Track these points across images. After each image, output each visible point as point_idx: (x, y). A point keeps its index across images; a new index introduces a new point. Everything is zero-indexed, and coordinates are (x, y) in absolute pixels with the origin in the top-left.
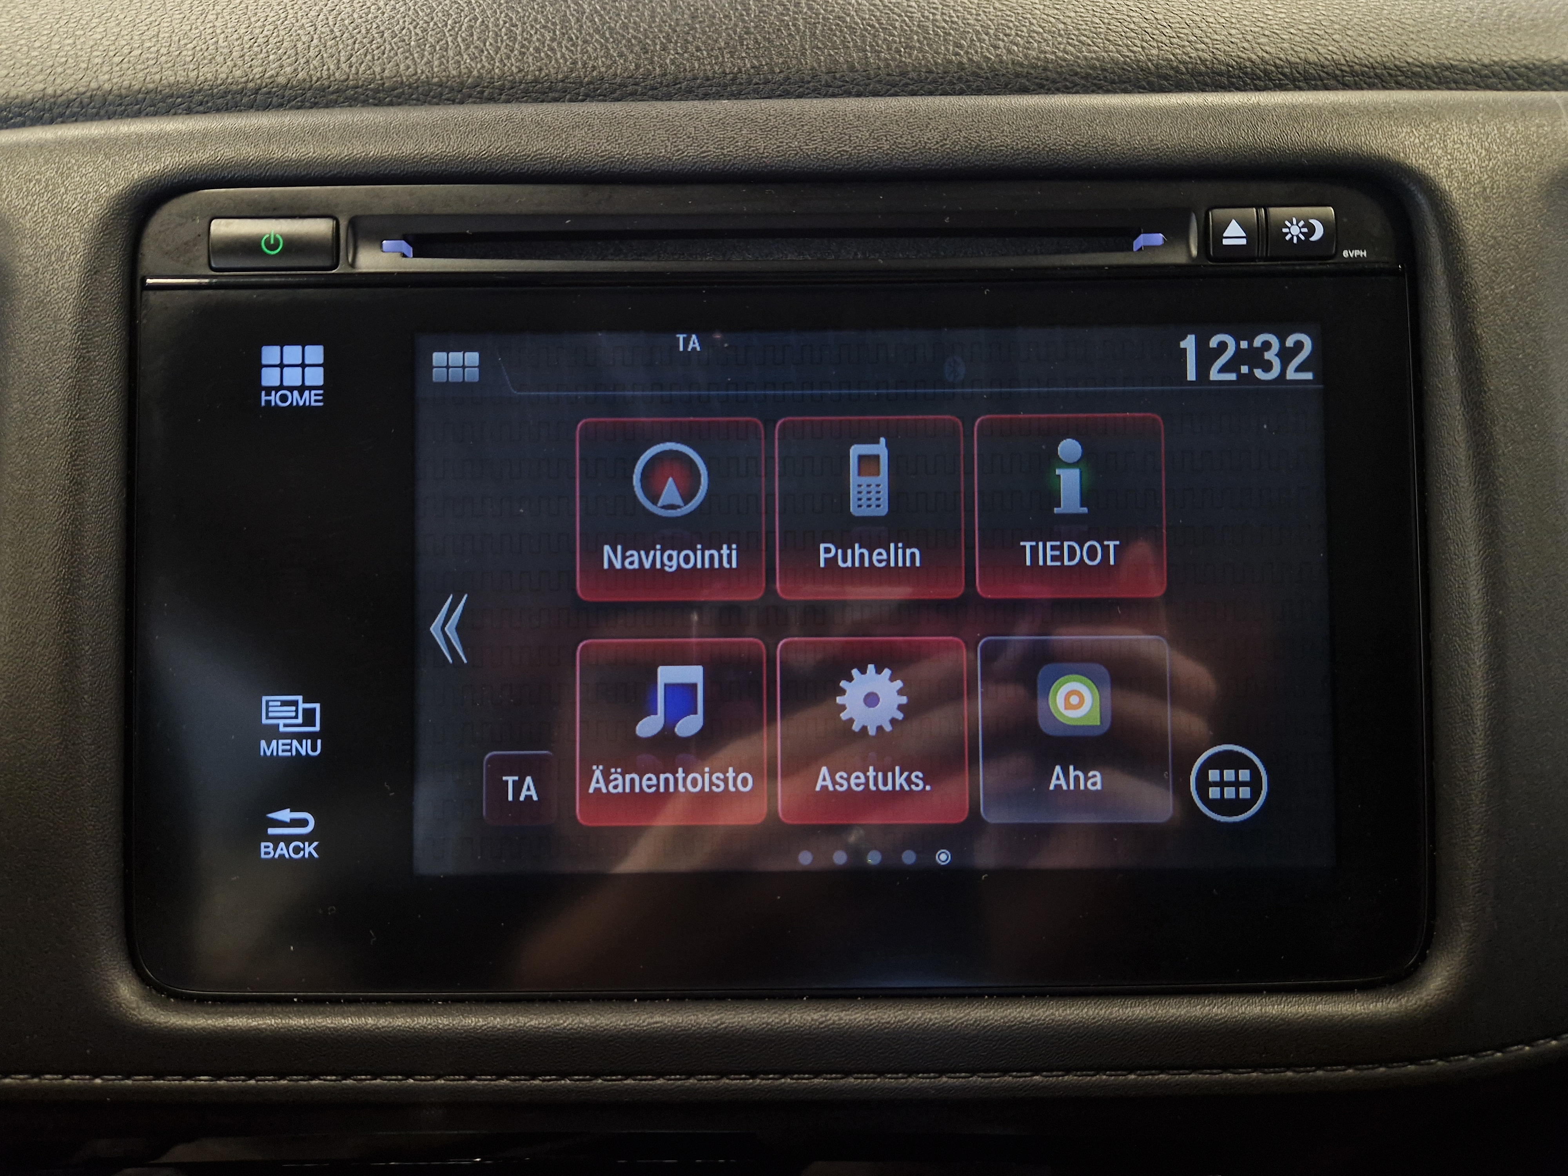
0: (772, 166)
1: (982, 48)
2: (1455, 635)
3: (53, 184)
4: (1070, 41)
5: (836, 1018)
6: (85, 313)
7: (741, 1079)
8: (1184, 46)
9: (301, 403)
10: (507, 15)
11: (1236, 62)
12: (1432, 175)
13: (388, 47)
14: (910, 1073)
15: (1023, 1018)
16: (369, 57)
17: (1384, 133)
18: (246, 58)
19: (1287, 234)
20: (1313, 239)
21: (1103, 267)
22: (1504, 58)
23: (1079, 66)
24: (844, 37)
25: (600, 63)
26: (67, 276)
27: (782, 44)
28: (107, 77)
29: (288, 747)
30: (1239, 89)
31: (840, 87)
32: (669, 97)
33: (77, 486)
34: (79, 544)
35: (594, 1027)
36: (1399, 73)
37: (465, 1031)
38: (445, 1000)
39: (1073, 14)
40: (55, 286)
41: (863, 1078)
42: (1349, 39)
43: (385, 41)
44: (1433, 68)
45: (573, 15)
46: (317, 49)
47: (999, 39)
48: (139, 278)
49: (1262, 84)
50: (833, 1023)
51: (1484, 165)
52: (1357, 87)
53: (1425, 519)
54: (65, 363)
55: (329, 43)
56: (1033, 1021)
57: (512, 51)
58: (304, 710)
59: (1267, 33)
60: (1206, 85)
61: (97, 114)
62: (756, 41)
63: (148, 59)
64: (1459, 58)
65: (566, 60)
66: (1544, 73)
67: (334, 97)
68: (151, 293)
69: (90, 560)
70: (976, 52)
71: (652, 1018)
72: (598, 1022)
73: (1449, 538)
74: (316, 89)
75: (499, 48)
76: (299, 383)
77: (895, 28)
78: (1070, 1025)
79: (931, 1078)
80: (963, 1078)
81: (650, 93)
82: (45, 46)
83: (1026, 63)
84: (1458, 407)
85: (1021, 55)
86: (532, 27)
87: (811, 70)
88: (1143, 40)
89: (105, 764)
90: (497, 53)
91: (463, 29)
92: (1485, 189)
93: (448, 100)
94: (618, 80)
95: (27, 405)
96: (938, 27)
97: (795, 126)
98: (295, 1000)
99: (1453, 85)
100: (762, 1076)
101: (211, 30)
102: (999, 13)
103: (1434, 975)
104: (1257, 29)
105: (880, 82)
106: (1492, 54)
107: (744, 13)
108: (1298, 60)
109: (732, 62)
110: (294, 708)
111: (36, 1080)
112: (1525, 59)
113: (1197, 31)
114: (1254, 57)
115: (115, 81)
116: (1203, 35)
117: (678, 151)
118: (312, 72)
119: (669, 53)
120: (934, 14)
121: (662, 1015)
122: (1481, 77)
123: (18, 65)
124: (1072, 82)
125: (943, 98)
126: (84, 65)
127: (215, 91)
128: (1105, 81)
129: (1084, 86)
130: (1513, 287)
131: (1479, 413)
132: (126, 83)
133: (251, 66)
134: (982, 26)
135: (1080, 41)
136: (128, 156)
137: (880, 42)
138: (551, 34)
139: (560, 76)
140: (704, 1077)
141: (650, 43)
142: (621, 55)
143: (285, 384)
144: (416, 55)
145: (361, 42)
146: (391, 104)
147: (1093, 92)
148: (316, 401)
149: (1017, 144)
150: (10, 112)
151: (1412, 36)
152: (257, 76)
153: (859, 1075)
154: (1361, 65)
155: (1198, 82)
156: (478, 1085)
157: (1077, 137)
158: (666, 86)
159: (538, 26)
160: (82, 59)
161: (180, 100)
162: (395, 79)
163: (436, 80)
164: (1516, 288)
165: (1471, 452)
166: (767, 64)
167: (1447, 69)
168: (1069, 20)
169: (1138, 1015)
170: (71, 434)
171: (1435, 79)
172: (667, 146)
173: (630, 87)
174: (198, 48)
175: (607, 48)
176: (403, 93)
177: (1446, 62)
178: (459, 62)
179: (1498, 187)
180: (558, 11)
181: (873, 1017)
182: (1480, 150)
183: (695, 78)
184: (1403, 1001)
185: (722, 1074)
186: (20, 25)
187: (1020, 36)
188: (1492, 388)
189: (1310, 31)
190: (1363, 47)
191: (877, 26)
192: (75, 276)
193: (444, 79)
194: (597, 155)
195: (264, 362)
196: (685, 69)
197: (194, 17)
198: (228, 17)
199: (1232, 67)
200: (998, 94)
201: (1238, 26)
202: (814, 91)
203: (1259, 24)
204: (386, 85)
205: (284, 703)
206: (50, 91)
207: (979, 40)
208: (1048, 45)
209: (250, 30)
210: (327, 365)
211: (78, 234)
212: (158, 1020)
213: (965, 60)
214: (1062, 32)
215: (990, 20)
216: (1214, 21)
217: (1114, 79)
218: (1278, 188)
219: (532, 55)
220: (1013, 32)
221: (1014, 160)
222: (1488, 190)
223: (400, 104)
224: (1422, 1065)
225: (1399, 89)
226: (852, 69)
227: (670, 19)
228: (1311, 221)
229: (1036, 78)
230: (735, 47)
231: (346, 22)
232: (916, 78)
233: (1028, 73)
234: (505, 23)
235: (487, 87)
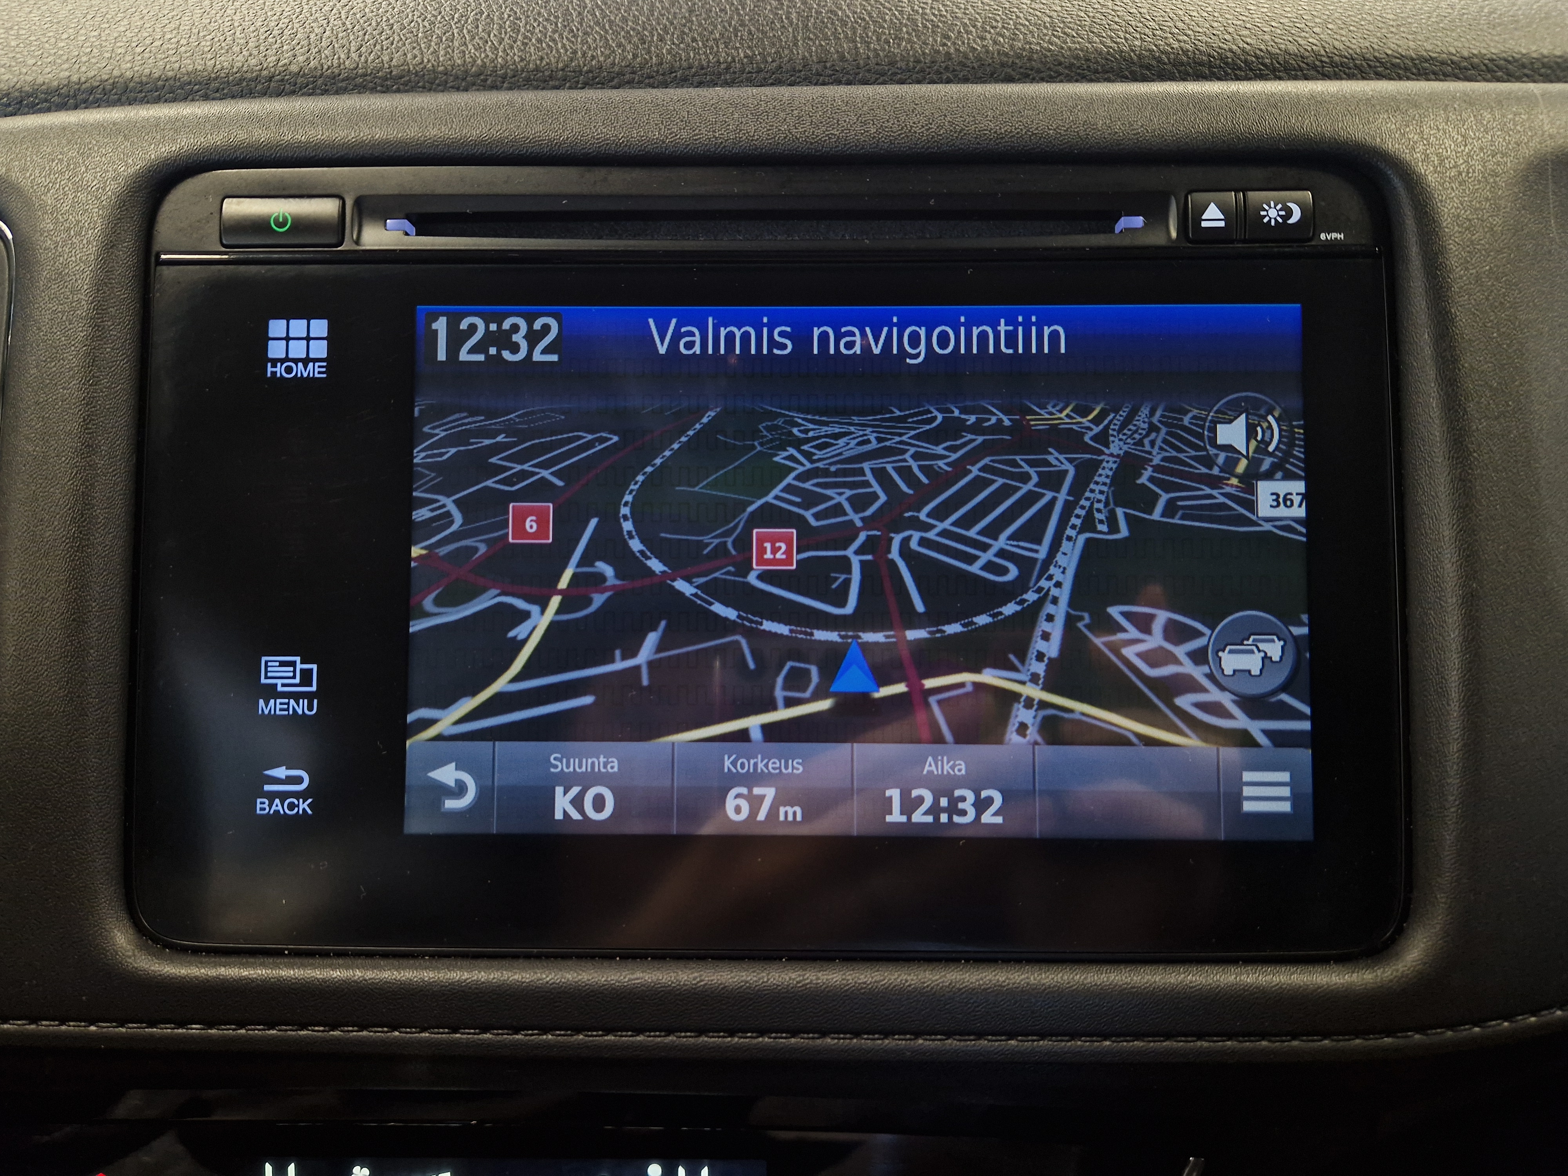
0: (762, 149)
1: (969, 39)
2: (1430, 609)
3: (75, 164)
4: (1056, 33)
5: (814, 978)
6: (101, 284)
7: (719, 1037)
8: (1166, 38)
9: (305, 375)
10: (512, 9)
11: (1218, 53)
12: (1408, 159)
13: (397, 38)
14: (886, 1034)
15: (998, 981)
16: (378, 47)
17: (1360, 119)
18: (262, 48)
19: (1265, 216)
20: (1291, 221)
21: (1084, 248)
22: (1484, 51)
23: (1063, 56)
24: (836, 29)
25: (599, 53)
26: (85, 250)
27: (774, 36)
28: (129, 65)
29: (286, 706)
30: (1219, 79)
31: (831, 76)
32: (665, 85)
33: (88, 448)
34: (89, 504)
35: (576, 982)
36: (1378, 64)
37: (450, 984)
38: (432, 956)
39: (1059, 8)
40: (74, 259)
41: (839, 1039)
42: (1330, 32)
43: (394, 33)
44: (1412, 59)
45: (575, 10)
46: (329, 40)
47: (986, 31)
48: (154, 254)
49: (1243, 74)
50: (811, 983)
51: (1459, 150)
52: (1336, 77)
53: (1401, 496)
54: (80, 332)
55: (340, 35)
56: (1008, 984)
57: (515, 42)
58: (301, 670)
59: (1248, 26)
60: (1188, 74)
61: (119, 100)
62: (750, 32)
63: (168, 49)
64: (1438, 50)
65: (566, 50)
66: (1523, 66)
67: (344, 84)
68: (164, 267)
69: (99, 520)
70: (963, 43)
71: (632, 974)
72: (580, 977)
73: (1424, 513)
74: (327, 77)
75: (503, 39)
76: (304, 356)
77: (885, 21)
78: (1045, 989)
79: (906, 1040)
80: (938, 1040)
81: (647, 81)
82: (72, 37)
83: (1012, 53)
84: (1433, 385)
85: (1006, 46)
86: (535, 20)
87: (803, 59)
88: (1126, 32)
89: (108, 718)
90: (501, 44)
91: (469, 22)
92: (1460, 173)
93: (452, 87)
94: (616, 69)
95: (44, 370)
96: (927, 20)
97: (784, 110)
98: (286, 952)
99: (1433, 77)
100: (740, 1034)
101: (229, 23)
102: (987, 8)
103: (1410, 948)
104: (1239, 23)
105: (869, 71)
106: (1471, 46)
107: (740, 7)
108: (1278, 51)
109: (726, 52)
110: (291, 669)
111: (33, 1027)
112: (1505, 52)
113: (1180, 25)
114: (1234, 47)
115: (136, 69)
116: (1185, 27)
117: (671, 134)
118: (323, 61)
119: (666, 44)
120: (923, 8)
121: (643, 972)
122: (1460, 69)
123: (45, 55)
124: (1056, 72)
125: (929, 86)
126: (107, 55)
127: (231, 78)
128: (1089, 71)
129: (1068, 75)
130: (1487, 268)
131: (1453, 390)
132: (147, 71)
133: (265, 56)
134: (969, 19)
135: (1065, 33)
136: (146, 137)
137: (870, 34)
138: (553, 27)
139: (560, 65)
140: (683, 1034)
141: (647, 34)
142: (620, 45)
143: (291, 356)
144: (423, 46)
145: (372, 33)
146: (398, 91)
147: (1077, 81)
148: (319, 373)
149: (1000, 129)
150: (36, 97)
151: (1393, 30)
152: (271, 65)
153: (836, 1036)
154: (1341, 56)
155: (1179, 72)
156: (461, 1038)
157: (1060, 122)
158: (662, 75)
159: (541, 20)
160: (106, 49)
161: (197, 87)
162: (402, 68)
163: (441, 69)
164: (1491, 268)
165: (1445, 428)
166: (759, 54)
167: (1426, 61)
168: (1055, 14)
169: (1113, 981)
170: (84, 399)
171: (1414, 71)
172: (660, 129)
173: (628, 76)
174: (216, 39)
175: (606, 39)
176: (410, 81)
177: (1425, 54)
178: (464, 52)
179: (1474, 172)
180: (560, 5)
181: (849, 977)
182: (1456, 136)
183: (690, 67)
184: (1379, 972)
185: (701, 1032)
186: (49, 19)
187: (1007, 29)
188: (1466, 365)
189: (1291, 24)
190: (1343, 39)
191: (867, 19)
192: (93, 249)
193: (449, 67)
194: (593, 137)
195: (271, 335)
196: (681, 59)
197: (214, 12)
198: (246, 12)
199: (1214, 57)
200: (985, 82)
201: (1220, 19)
202: (805, 79)
203: (1240, 17)
204: (394, 73)
205: (283, 664)
206: (75, 78)
207: (967, 32)
208: (1033, 37)
209: (266, 22)
210: (331, 339)
211: (97, 210)
212: (152, 968)
213: (952, 50)
214: (1048, 25)
215: (978, 13)
216: (1197, 15)
217: (1097, 69)
218: (1257, 173)
219: (533, 45)
220: (1000, 25)
221: (997, 144)
222: (1464, 175)
223: (407, 91)
224: (1398, 1037)
225: (1378, 79)
226: (842, 58)
227: (668, 13)
228: (1289, 204)
229: (1021, 67)
230: (730, 39)
231: (358, 16)
232: (904, 67)
233: (1013, 62)
234: (509, 16)
235: (490, 75)
